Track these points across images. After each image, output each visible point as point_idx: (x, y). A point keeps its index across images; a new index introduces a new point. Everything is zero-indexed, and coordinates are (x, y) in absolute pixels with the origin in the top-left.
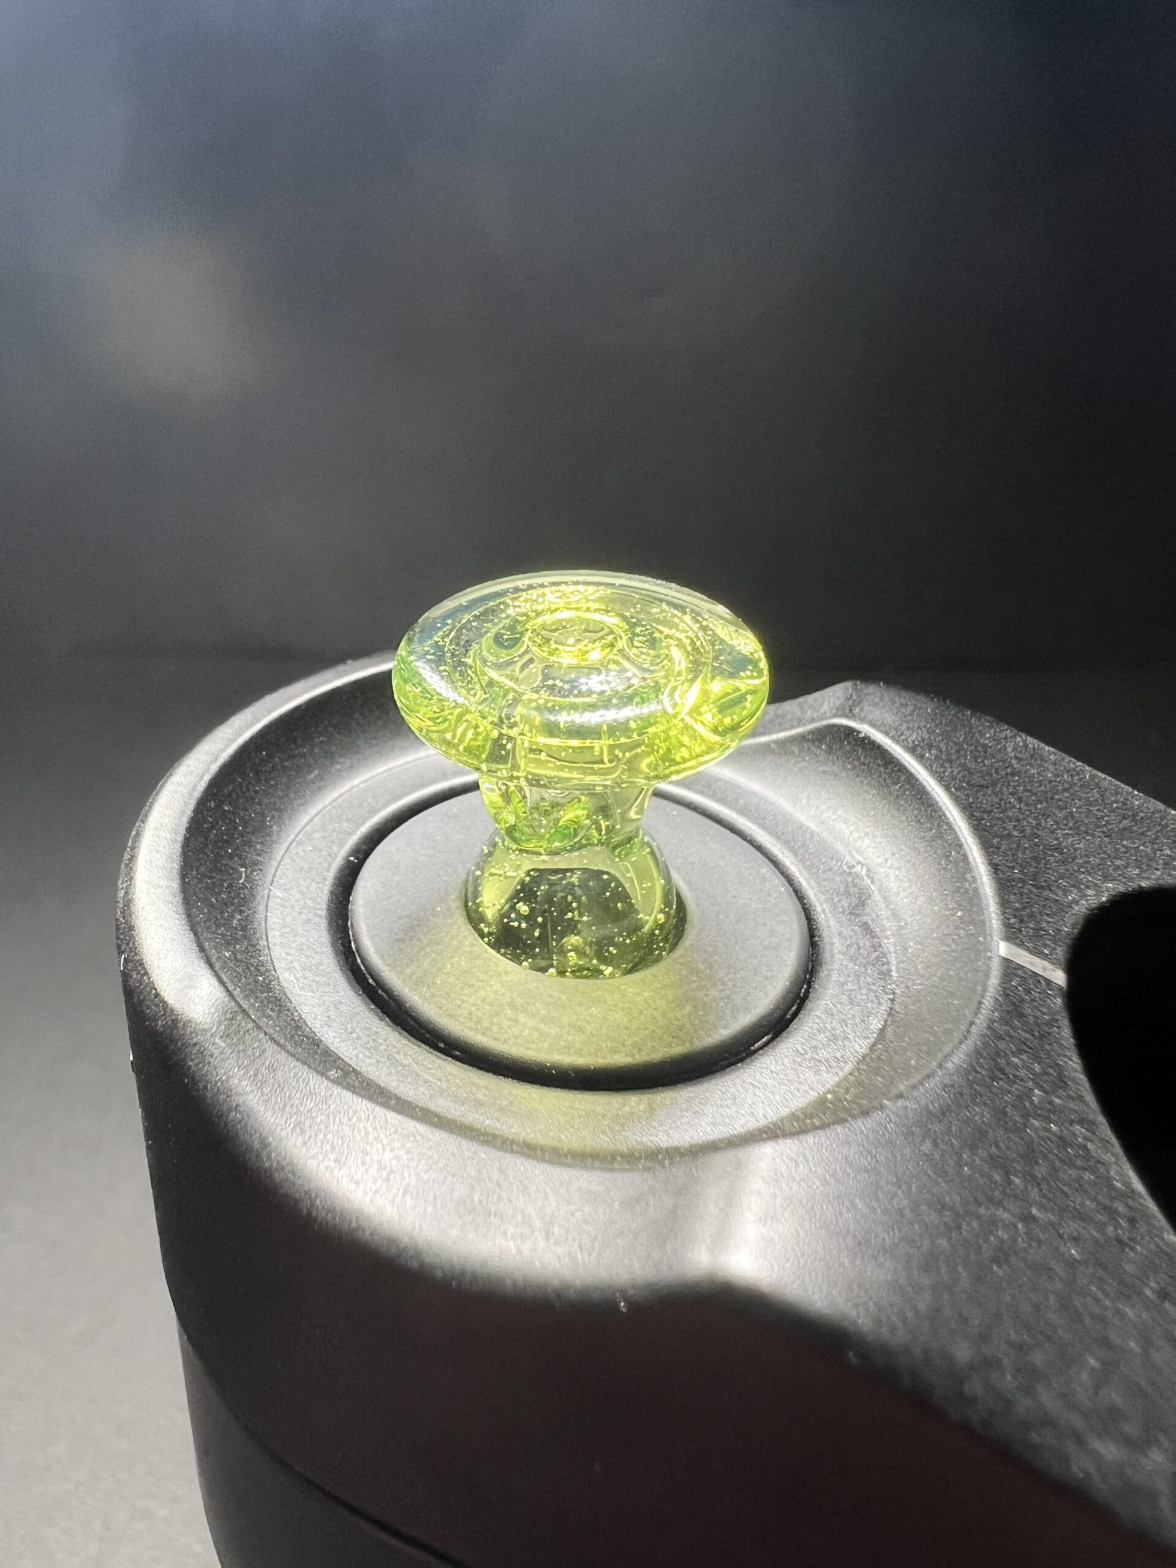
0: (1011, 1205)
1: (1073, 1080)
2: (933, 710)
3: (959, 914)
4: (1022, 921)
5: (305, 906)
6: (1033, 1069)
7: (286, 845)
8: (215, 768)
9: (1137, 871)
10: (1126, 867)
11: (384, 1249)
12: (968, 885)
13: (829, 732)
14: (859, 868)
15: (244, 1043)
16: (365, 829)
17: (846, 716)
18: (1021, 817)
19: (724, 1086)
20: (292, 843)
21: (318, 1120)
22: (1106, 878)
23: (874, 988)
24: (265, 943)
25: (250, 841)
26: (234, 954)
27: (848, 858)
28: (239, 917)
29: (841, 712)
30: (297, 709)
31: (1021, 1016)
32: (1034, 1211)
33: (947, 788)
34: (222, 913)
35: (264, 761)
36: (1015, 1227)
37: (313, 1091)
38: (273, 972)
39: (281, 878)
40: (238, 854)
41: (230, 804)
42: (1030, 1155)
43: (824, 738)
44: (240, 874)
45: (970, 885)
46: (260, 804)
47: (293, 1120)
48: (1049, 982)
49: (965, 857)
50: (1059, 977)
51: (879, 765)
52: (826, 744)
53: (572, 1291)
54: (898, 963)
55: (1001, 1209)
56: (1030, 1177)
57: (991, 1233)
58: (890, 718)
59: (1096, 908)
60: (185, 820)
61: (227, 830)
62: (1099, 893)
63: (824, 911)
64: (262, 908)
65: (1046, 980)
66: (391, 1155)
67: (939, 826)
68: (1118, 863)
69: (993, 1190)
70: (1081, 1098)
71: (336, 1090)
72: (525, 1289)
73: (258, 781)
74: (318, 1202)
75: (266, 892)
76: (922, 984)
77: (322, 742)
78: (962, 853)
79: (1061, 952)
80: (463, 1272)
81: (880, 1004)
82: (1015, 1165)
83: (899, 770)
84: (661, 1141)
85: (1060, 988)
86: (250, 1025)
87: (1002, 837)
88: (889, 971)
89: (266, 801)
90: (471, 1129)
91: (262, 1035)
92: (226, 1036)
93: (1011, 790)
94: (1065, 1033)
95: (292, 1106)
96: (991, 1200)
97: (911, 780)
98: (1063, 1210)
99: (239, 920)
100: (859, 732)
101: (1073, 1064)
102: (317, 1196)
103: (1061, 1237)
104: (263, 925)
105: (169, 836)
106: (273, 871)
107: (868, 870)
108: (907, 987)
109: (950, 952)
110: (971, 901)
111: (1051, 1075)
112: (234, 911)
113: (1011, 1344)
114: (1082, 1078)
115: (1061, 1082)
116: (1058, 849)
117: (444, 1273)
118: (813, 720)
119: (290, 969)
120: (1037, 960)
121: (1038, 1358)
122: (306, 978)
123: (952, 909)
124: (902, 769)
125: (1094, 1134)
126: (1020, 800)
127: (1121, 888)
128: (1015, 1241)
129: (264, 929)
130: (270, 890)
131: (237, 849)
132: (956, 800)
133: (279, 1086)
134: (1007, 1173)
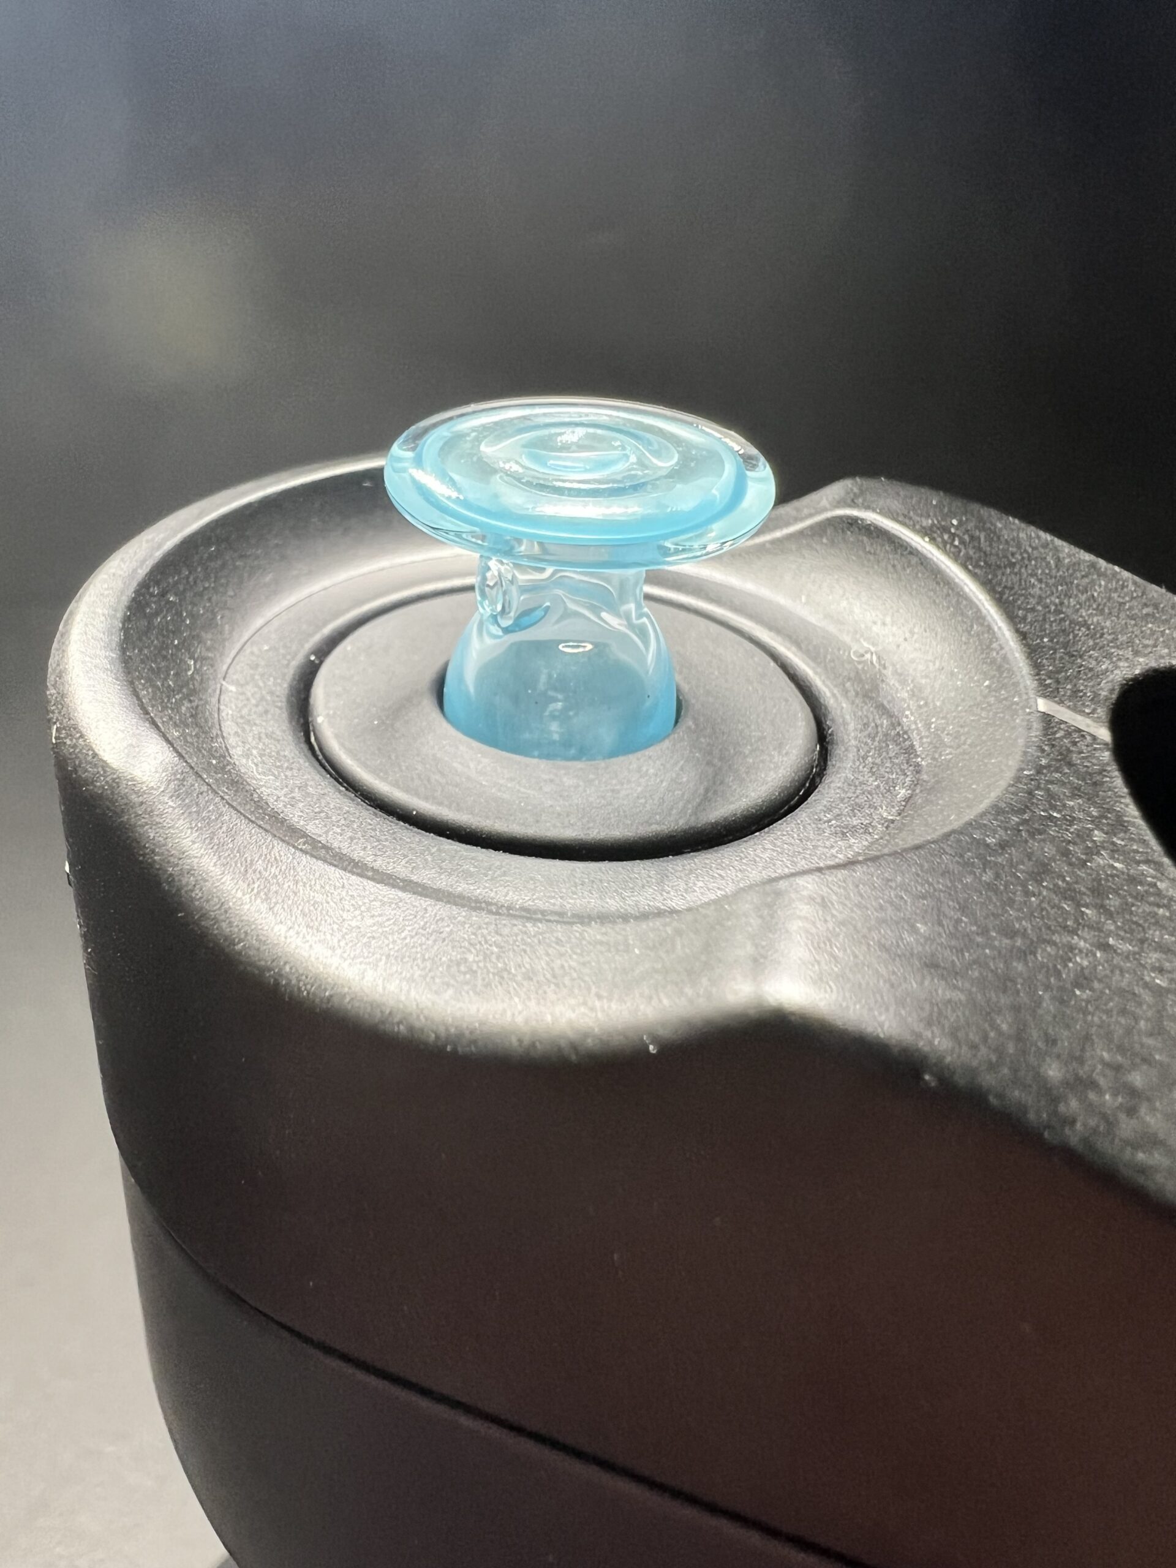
0: (1085, 933)
1: (1134, 825)
2: (940, 502)
3: (987, 683)
4: (1058, 682)
5: (262, 698)
6: (1091, 813)
7: (238, 646)
8: (159, 554)
9: (1166, 651)
10: (1155, 646)
11: (366, 1016)
12: (995, 654)
13: (829, 524)
14: (868, 656)
15: (197, 804)
16: (327, 630)
17: (850, 506)
18: (1044, 596)
19: (742, 852)
20: (245, 643)
21: (286, 886)
22: (1136, 653)
23: (896, 761)
24: (219, 732)
25: (198, 636)
26: (183, 735)
27: (855, 647)
28: (189, 705)
29: (841, 503)
30: (249, 506)
31: (1070, 764)
32: (1111, 941)
33: (964, 566)
34: (169, 697)
35: (211, 557)
36: (1095, 955)
37: (278, 858)
38: (228, 758)
39: (234, 674)
40: (186, 645)
41: (176, 595)
42: (1098, 891)
43: (825, 531)
44: (189, 666)
45: (998, 653)
46: (210, 600)
47: (256, 885)
48: (1094, 738)
49: (989, 628)
50: (1104, 734)
51: (887, 552)
52: (827, 539)
53: (589, 1041)
54: (921, 738)
55: (1076, 937)
56: (1102, 908)
57: (1070, 960)
58: (896, 505)
59: (1132, 680)
60: (125, 600)
61: (172, 619)
62: (1132, 666)
63: (834, 695)
64: (214, 700)
65: (1091, 735)
66: (370, 922)
67: (958, 603)
68: (1147, 642)
69: (1066, 920)
70: (1144, 842)
71: (305, 859)
72: (533, 1045)
73: (207, 578)
74: (287, 968)
75: (219, 686)
76: (950, 753)
77: (277, 545)
78: (986, 624)
79: (1102, 712)
80: (460, 1035)
81: (905, 775)
82: (1085, 897)
83: (911, 553)
84: (677, 904)
85: (1106, 744)
86: (205, 788)
87: (1028, 610)
88: (912, 746)
89: (214, 598)
90: (461, 896)
91: (217, 799)
92: (176, 795)
93: (1030, 572)
94: (1117, 781)
95: (255, 871)
96: (1065, 928)
97: (924, 562)
98: (1142, 941)
99: (187, 708)
100: (862, 520)
101: (1132, 811)
102: (285, 963)
103: (1144, 966)
104: (216, 716)
105: (106, 612)
106: (225, 667)
107: (879, 658)
108: (933, 759)
109: (979, 720)
110: (999, 668)
111: (1110, 818)
112: (181, 699)
113: (1107, 1065)
114: (1141, 822)
115: (1120, 825)
116: (1085, 624)
117: (437, 1037)
118: (811, 515)
119: (247, 755)
120: (1079, 717)
121: (1137, 1079)
122: (264, 763)
123: (978, 681)
124: (913, 552)
125: (1163, 874)
126: (1040, 581)
127: (1153, 664)
128: (1095, 968)
129: (216, 720)
130: (222, 685)
131: (185, 641)
132: (974, 576)
133: (238, 851)
134: (1079, 905)
